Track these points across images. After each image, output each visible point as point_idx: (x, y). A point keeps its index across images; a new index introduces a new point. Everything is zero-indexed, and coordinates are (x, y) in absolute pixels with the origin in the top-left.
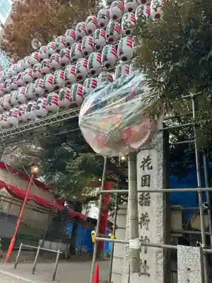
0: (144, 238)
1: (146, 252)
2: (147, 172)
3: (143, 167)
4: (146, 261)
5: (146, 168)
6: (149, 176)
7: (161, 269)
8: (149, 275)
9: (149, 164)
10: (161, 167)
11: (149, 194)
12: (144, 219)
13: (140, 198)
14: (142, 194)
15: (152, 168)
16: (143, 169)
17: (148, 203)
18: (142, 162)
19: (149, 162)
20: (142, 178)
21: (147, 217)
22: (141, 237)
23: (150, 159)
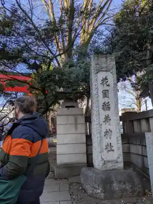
0: (108, 130)
1: (110, 138)
2: (107, 88)
4: (110, 143)
5: (105, 85)
6: (108, 91)
8: (113, 150)
11: (108, 103)
12: (107, 119)
13: (103, 106)
14: (104, 103)
15: (109, 85)
16: (103, 85)
17: (109, 108)
18: (102, 80)
19: (107, 81)
20: (103, 92)
21: (109, 117)
22: (106, 130)
23: (107, 79)
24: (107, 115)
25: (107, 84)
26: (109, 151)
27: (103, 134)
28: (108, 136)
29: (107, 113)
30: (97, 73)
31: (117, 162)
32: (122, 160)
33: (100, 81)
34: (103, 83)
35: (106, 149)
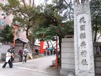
0: (84, 51)
1: (85, 56)
2: (83, 24)
3: (80, 22)
4: (85, 60)
5: (82, 22)
6: (84, 26)
7: (93, 62)
8: (87, 65)
9: (83, 20)
10: (90, 21)
11: (84, 33)
12: (83, 44)
13: (80, 36)
14: (81, 34)
15: (85, 22)
16: (81, 23)
17: (85, 37)
18: (80, 20)
19: (83, 19)
20: (80, 27)
21: (85, 43)
22: (83, 51)
23: (84, 18)
26: (84, 64)
27: (81, 53)
28: (84, 55)
29: (83, 40)
30: (77, 16)
31: (90, 72)
32: (94, 72)
33: (79, 20)
35: (82, 63)
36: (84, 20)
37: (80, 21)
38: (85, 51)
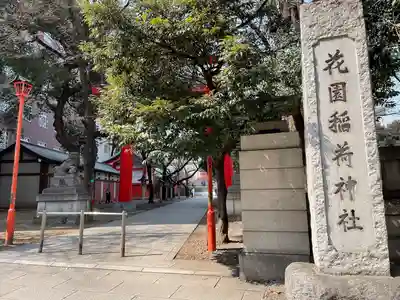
0: (346, 179)
1: (352, 199)
2: (338, 77)
3: (328, 69)
4: (353, 211)
5: (335, 71)
6: (344, 84)
7: (382, 218)
8: (361, 228)
9: (340, 64)
10: (366, 67)
11: (345, 113)
12: (342, 153)
13: (331, 122)
14: (334, 115)
15: (346, 71)
16: (330, 73)
17: (346, 127)
18: (327, 62)
19: (340, 61)
20: (330, 89)
21: (348, 148)
22: (341, 179)
23: (342, 56)
24: (342, 144)
25: (342, 67)
26: (349, 228)
27: (332, 188)
28: (346, 194)
30: (314, 46)
31: (372, 257)
33: (322, 64)
34: (330, 67)
35: (340, 223)
36: (343, 62)
37: (327, 65)
38: (350, 178)
